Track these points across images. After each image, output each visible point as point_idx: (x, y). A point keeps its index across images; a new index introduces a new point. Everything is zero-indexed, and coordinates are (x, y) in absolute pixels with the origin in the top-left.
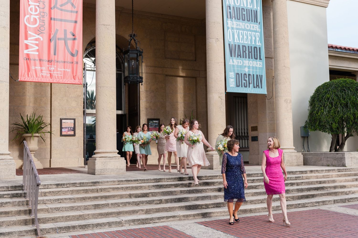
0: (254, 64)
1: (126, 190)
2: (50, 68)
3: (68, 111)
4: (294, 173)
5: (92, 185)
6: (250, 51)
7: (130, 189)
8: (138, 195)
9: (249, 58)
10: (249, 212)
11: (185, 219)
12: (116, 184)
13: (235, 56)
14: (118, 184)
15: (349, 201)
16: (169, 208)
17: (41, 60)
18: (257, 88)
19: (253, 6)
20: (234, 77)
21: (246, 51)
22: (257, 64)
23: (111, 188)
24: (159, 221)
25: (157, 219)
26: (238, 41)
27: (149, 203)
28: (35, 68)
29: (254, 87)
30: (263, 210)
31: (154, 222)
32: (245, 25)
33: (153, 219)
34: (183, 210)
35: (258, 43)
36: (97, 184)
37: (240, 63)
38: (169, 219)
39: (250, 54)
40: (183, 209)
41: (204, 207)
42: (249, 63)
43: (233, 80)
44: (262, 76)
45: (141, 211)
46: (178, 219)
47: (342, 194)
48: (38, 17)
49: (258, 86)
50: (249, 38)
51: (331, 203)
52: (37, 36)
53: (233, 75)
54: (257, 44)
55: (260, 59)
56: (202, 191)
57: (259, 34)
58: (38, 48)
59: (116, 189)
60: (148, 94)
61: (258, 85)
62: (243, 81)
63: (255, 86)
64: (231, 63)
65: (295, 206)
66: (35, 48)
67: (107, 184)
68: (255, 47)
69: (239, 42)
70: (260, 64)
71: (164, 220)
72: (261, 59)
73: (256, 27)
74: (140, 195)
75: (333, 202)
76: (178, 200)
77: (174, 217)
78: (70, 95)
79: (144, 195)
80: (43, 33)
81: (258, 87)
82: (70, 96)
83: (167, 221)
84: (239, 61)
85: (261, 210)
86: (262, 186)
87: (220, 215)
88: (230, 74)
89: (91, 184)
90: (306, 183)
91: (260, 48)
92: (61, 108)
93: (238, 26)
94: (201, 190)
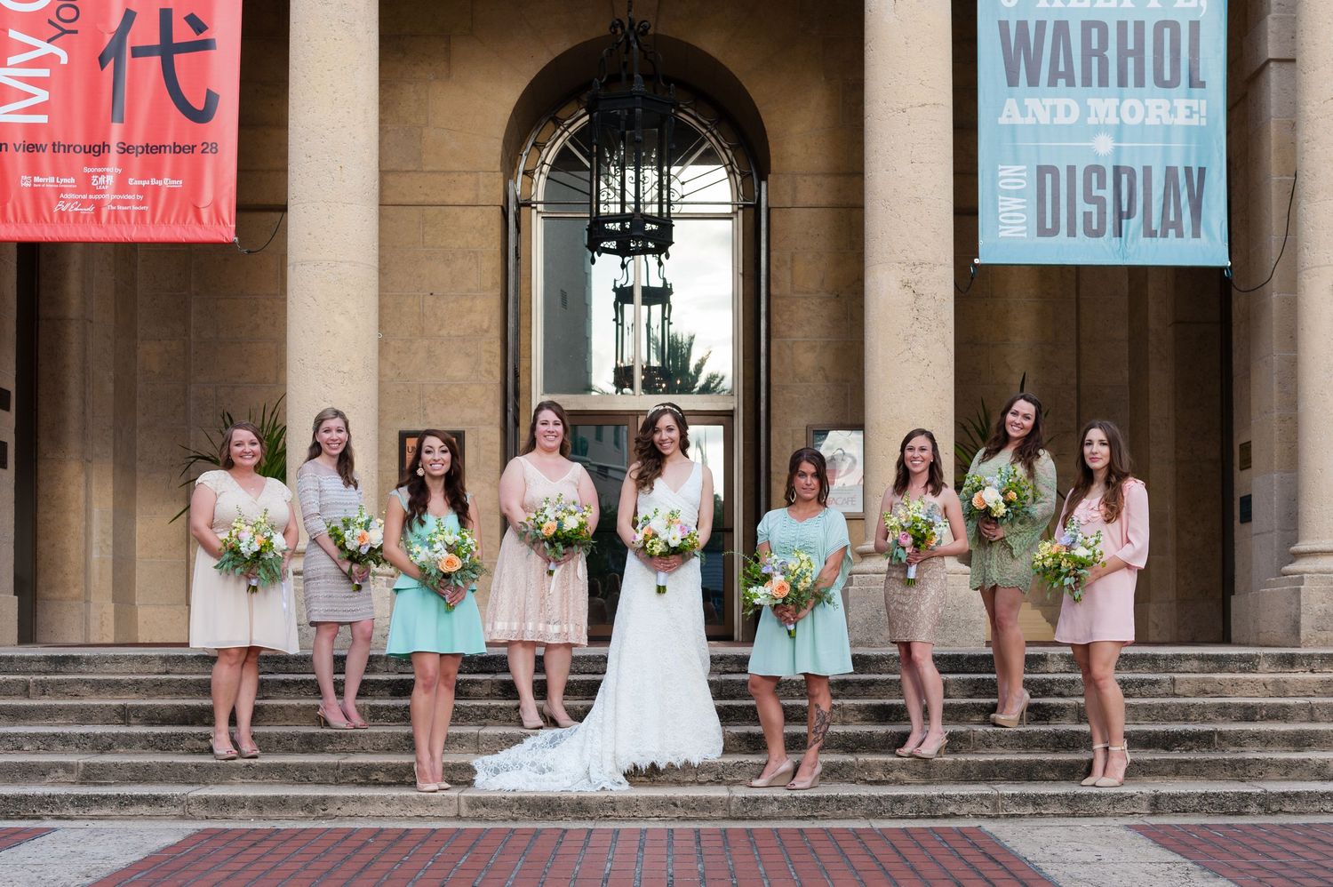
0: (1153, 112)
1: (155, 693)
3: (433, 400)
4: (1161, 663)
5: (48, 669)
6: (1130, 45)
7: (173, 689)
8: (159, 714)
9: (1122, 82)
10: (569, 814)
11: (209, 816)
12: (156, 670)
13: (1033, 82)
14: (163, 669)
15: (1275, 807)
16: (196, 767)
17: (56, 147)
18: (1165, 235)
20: (1023, 186)
21: (1106, 49)
22: (1173, 111)
23: (86, 682)
24: (81, 813)
25: (72, 802)
26: (1059, 4)
27: (160, 744)
28: (33, 183)
29: (1150, 233)
30: (657, 812)
31: (56, 813)
33: (54, 803)
34: (270, 784)
36: (71, 667)
37: (1068, 115)
38: (132, 811)
39: (1131, 59)
40: (270, 780)
41: (381, 777)
42: (1118, 108)
43: (1021, 203)
44: (1202, 171)
45: (61, 772)
46: (178, 811)
47: (1286, 774)
49: (1177, 225)
51: (1133, 810)
52: (45, 48)
53: (1022, 178)
54: (1180, 4)
55: (1195, 83)
56: (486, 717)
58: (47, 99)
59: (108, 688)
60: (812, 307)
61: (1172, 218)
62: (1082, 207)
63: (1156, 224)
64: (1010, 116)
65: (868, 805)
66: (34, 96)
67: (113, 668)
68: (1159, 27)
69: (1062, 5)
70: (1195, 109)
71: (106, 811)
72: (1203, 85)
74: (168, 713)
75: (1145, 804)
76: (300, 744)
77: (156, 800)
78: (441, 327)
79: (189, 714)
80: (68, 32)
81: (1172, 232)
82: (441, 333)
83: (123, 818)
84: (1061, 103)
85: (643, 807)
86: (845, 714)
87: (402, 813)
88: (999, 174)
89: (42, 666)
90: (1143, 714)
91: (1194, 26)
92: (402, 387)
94: (478, 713)
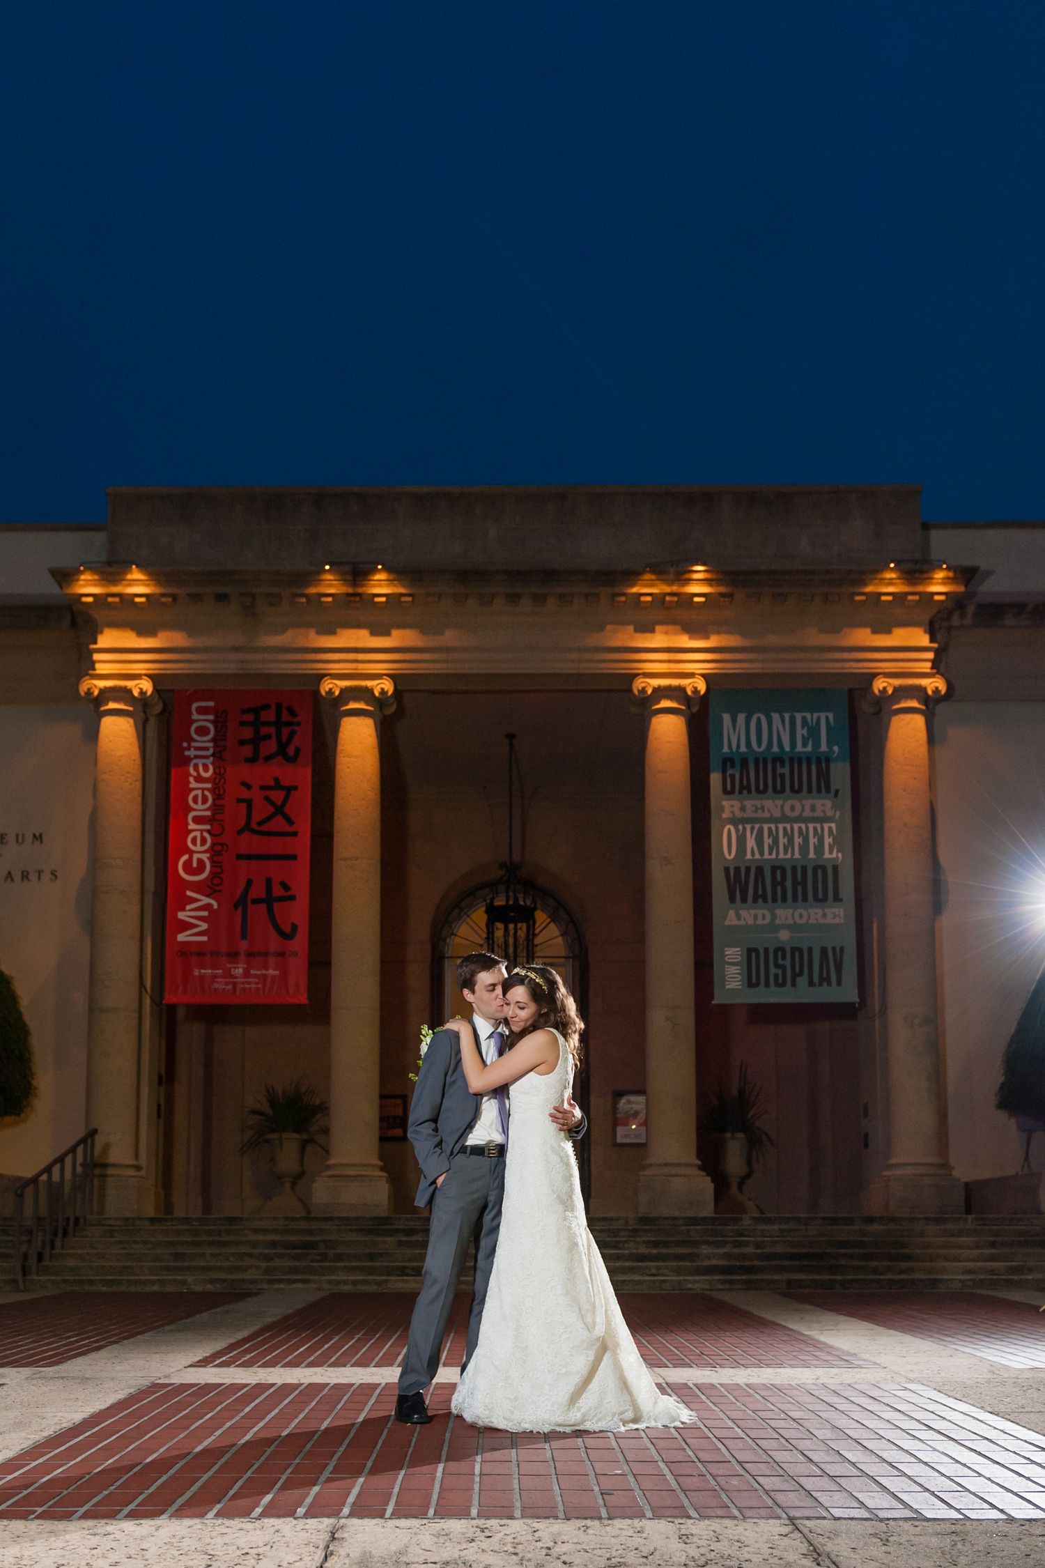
0: (813, 916)
2: (232, 970)
6: (799, 878)
9: (795, 900)
13: (744, 900)
17: (212, 954)
18: (821, 985)
19: (814, 745)
20: (739, 960)
21: (786, 881)
22: (823, 916)
26: (757, 856)
28: (201, 973)
29: (813, 984)
32: (782, 807)
35: (831, 853)
37: (764, 919)
39: (800, 888)
42: (793, 914)
43: (738, 969)
44: (842, 950)
48: (208, 855)
49: (829, 980)
50: (798, 840)
52: (205, 900)
53: (738, 955)
54: (827, 855)
55: (837, 899)
57: (833, 825)
58: (207, 927)
61: (825, 976)
62: (773, 970)
63: (816, 979)
64: (730, 920)
66: (201, 926)
68: (815, 869)
69: (760, 857)
70: (834, 913)
72: (840, 900)
73: (823, 805)
80: (218, 891)
81: (826, 983)
84: (760, 912)
88: (727, 953)
91: (835, 868)
93: (760, 811)
